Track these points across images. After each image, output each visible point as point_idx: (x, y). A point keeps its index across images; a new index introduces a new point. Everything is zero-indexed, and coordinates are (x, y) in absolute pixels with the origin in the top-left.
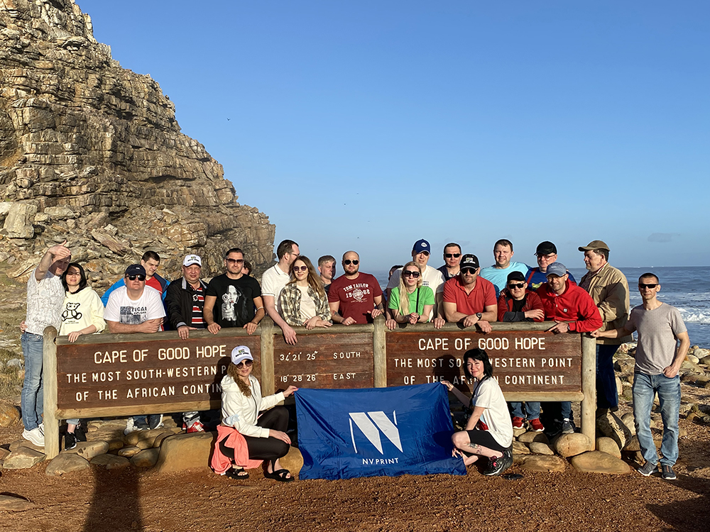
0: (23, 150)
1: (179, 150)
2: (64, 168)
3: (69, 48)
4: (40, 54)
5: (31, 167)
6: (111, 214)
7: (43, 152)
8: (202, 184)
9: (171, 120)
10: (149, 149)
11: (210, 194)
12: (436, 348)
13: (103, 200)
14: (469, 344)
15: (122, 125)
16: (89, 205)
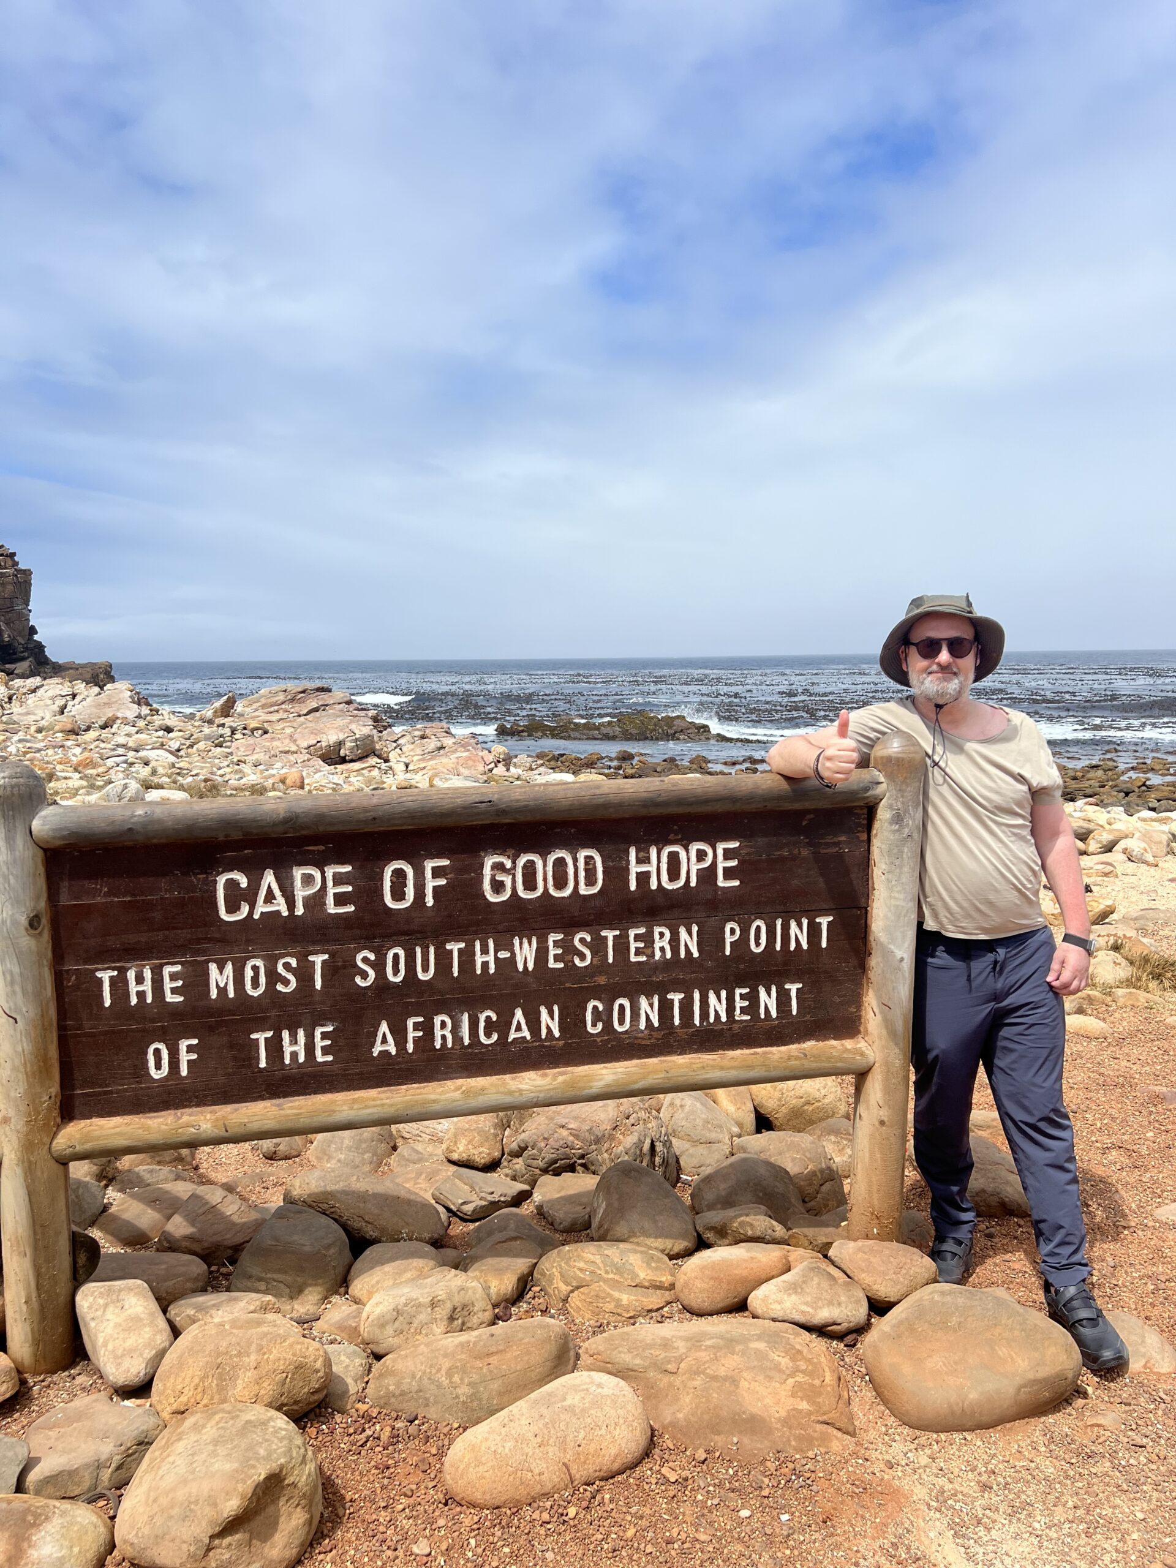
12: (300, 911)
14: (442, 882)
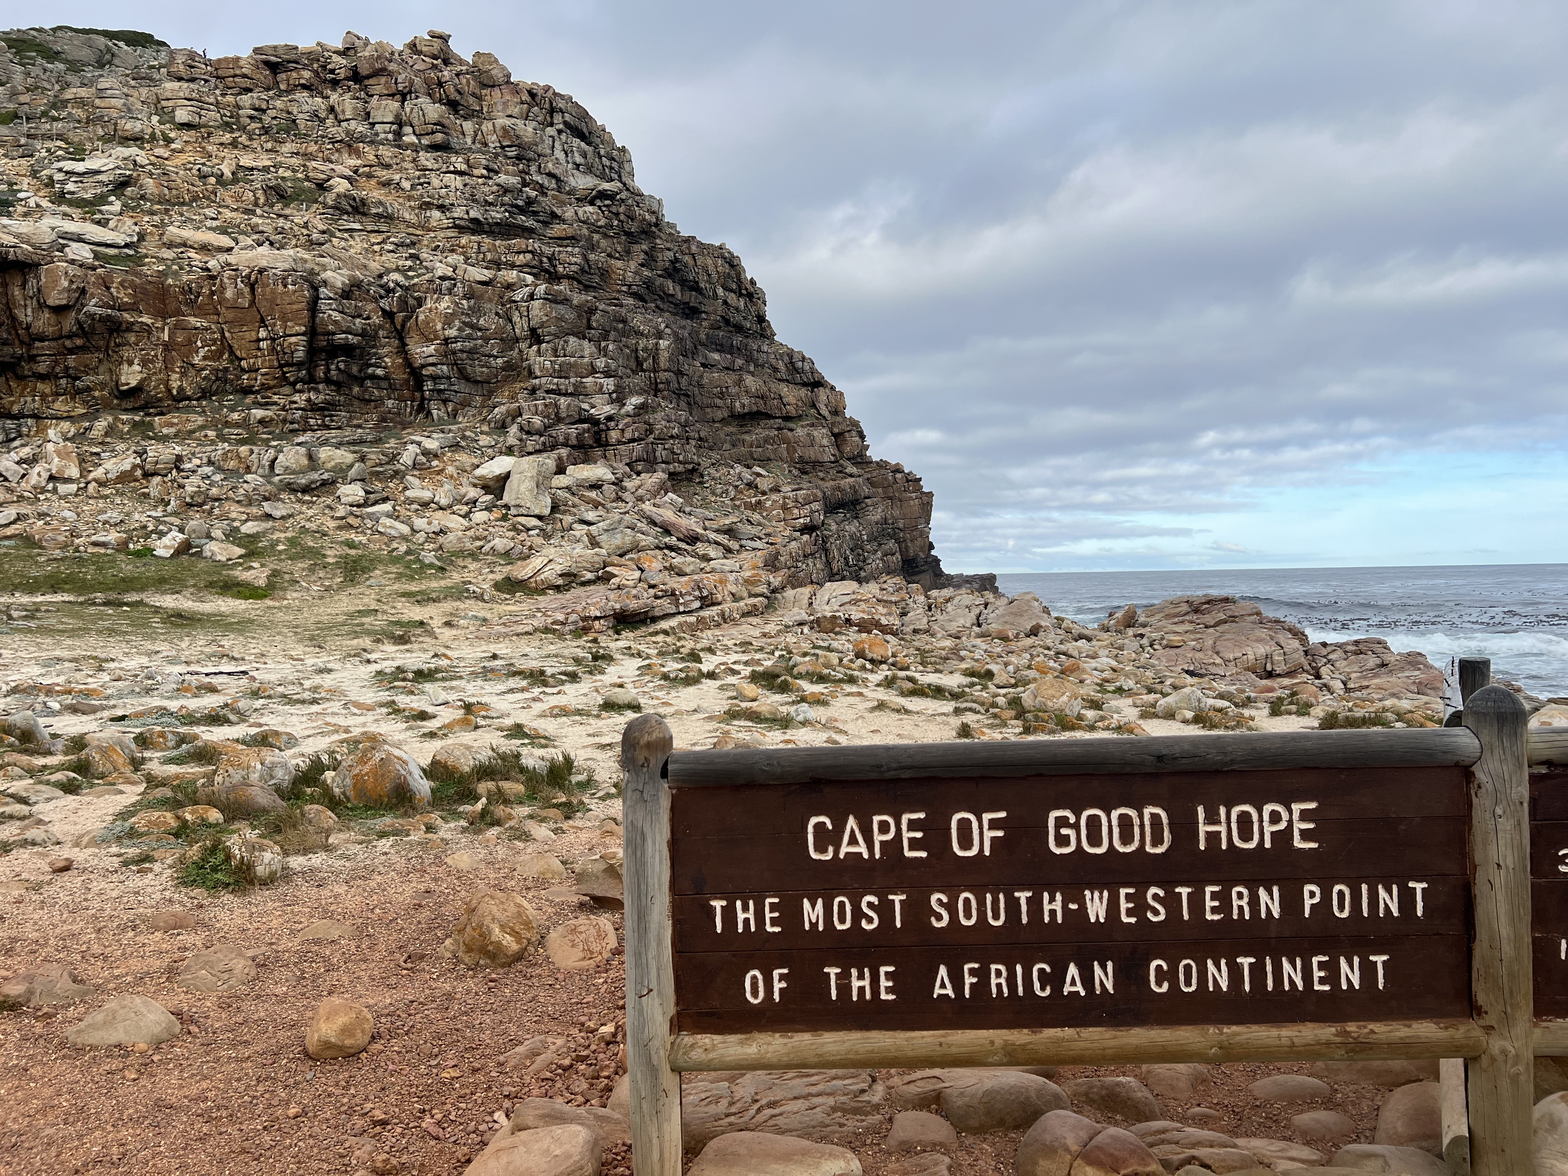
0: (531, 374)
1: (776, 370)
2: (598, 399)
3: (599, 203)
4: (554, 215)
5: (544, 399)
6: (672, 476)
7: (563, 374)
8: (812, 425)
9: (761, 319)
10: (727, 368)
11: (825, 442)
13: (658, 454)
15: (684, 328)
16: (636, 461)
